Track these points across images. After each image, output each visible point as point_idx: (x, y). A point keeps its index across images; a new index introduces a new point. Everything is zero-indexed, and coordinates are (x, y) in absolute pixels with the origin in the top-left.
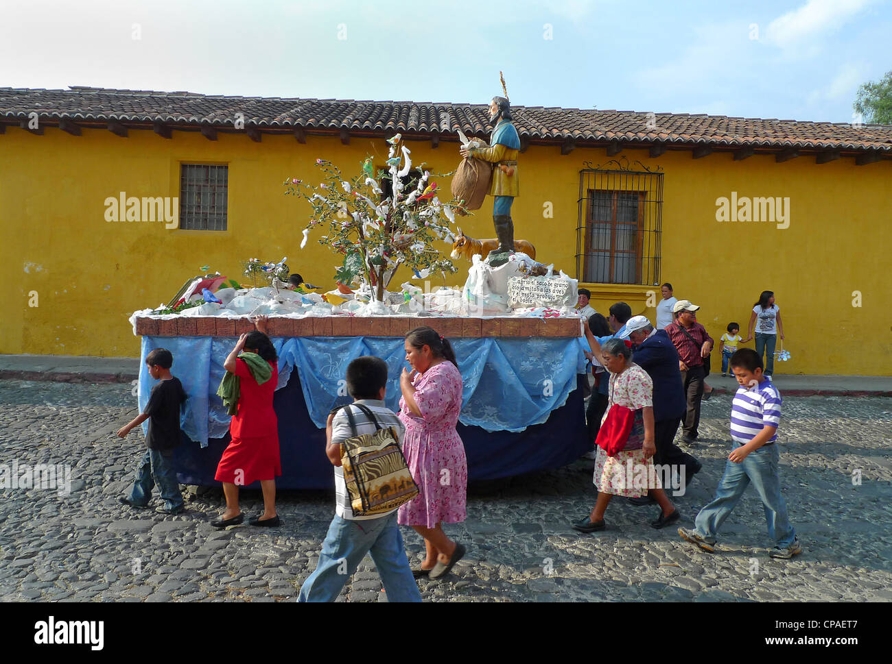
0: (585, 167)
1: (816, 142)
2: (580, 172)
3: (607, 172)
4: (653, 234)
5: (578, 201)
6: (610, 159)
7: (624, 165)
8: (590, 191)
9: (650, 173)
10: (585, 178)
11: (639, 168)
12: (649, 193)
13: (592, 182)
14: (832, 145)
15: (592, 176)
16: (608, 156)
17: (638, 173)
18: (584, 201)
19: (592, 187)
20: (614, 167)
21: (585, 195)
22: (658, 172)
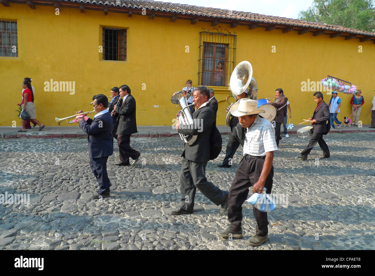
0: (202, 31)
1: (300, 24)
2: (200, 33)
3: (212, 34)
4: (232, 64)
5: (199, 47)
6: (213, 27)
7: (220, 31)
8: (204, 43)
9: (231, 35)
10: (203, 36)
11: (226, 32)
12: (230, 45)
13: (205, 38)
14: (307, 26)
15: (205, 36)
16: (212, 26)
17: (226, 35)
18: (202, 47)
19: (205, 41)
20: (215, 31)
21: (202, 44)
22: (234, 35)
